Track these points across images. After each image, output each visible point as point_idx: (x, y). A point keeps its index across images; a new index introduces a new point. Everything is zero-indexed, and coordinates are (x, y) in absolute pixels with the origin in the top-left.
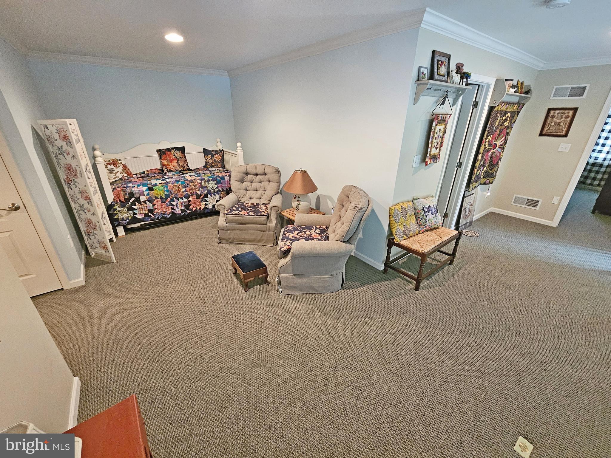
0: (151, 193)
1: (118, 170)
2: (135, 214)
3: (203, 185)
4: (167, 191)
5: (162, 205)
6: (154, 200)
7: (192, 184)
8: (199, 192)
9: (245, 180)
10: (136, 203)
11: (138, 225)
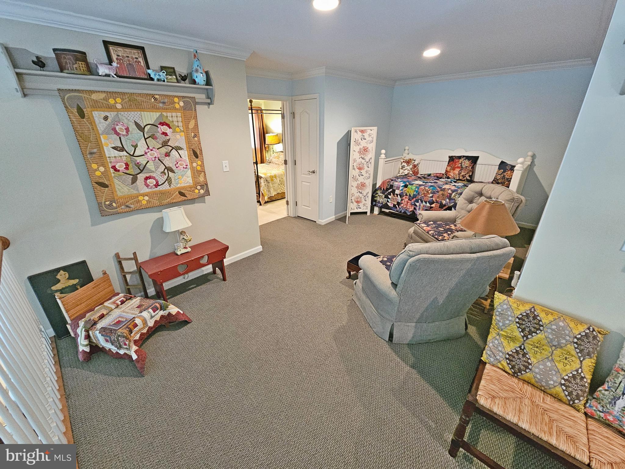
0: (405, 189)
1: (408, 168)
2: (388, 201)
3: (452, 196)
4: (417, 192)
5: (408, 202)
6: (404, 196)
7: (441, 193)
8: (444, 202)
9: (475, 201)
10: (392, 194)
11: (387, 211)
